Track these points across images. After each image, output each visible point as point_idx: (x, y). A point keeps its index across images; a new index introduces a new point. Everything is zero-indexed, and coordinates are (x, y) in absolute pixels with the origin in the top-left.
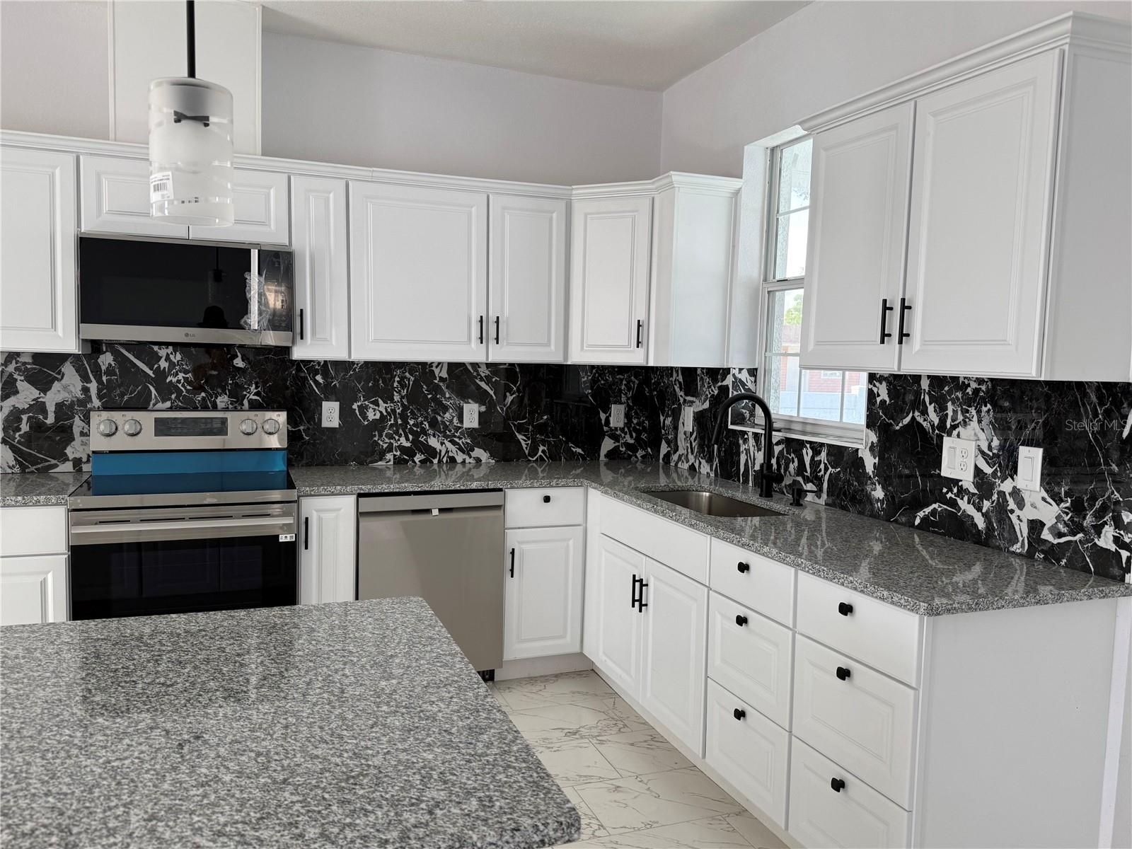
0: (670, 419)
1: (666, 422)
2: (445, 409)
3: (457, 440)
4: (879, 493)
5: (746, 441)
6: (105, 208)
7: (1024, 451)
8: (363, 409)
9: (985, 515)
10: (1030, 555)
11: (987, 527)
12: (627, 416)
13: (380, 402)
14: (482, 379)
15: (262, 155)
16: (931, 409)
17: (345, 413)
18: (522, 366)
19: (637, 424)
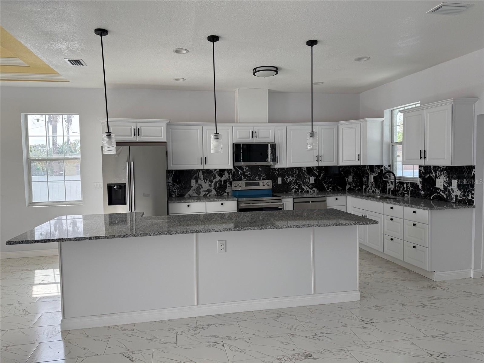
0: (366, 179)
1: (365, 180)
2: (306, 178)
3: (309, 186)
4: (423, 193)
5: (388, 183)
6: (238, 137)
7: (453, 181)
8: (287, 179)
9: (446, 195)
10: (455, 202)
11: (447, 198)
12: (353, 178)
13: (291, 177)
14: (315, 171)
15: (268, 123)
16: (433, 173)
17: (283, 180)
18: (324, 167)
19: (356, 181)
